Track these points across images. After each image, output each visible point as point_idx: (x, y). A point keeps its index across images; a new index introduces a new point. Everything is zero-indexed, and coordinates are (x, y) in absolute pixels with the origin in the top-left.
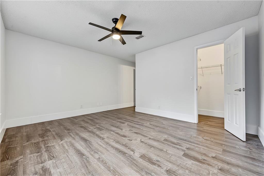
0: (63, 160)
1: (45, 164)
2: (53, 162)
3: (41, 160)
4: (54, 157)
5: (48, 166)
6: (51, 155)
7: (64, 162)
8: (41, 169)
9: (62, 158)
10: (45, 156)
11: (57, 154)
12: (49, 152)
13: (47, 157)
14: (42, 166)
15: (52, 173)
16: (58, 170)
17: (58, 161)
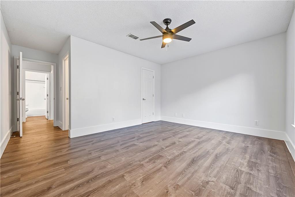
0: (233, 163)
1: (248, 171)
2: (241, 167)
3: (250, 177)
4: (237, 171)
5: (246, 168)
6: (238, 175)
7: (233, 162)
8: (253, 170)
9: (231, 165)
10: (243, 178)
11: (232, 171)
12: (237, 178)
13: (243, 176)
14: (251, 171)
15: (247, 163)
16: (242, 161)
17: (237, 165)
